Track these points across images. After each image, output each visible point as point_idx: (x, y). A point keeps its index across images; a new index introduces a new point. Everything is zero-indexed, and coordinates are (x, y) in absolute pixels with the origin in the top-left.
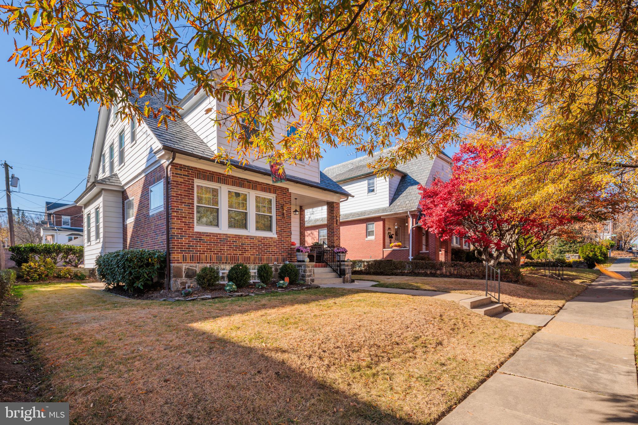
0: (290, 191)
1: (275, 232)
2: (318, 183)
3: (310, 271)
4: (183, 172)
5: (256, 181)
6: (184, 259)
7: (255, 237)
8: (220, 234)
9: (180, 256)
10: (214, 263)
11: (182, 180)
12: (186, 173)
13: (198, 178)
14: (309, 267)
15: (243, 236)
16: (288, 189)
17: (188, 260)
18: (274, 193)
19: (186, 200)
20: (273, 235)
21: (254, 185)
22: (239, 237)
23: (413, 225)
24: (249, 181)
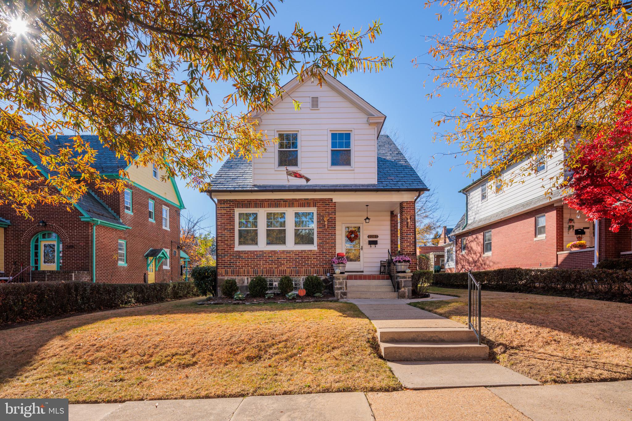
0: (334, 201)
1: (316, 244)
2: (374, 185)
3: (341, 284)
4: (226, 206)
6: (227, 273)
7: (292, 251)
9: (223, 270)
11: (225, 212)
12: (228, 206)
13: (238, 207)
14: (339, 279)
16: (331, 200)
17: (230, 273)
18: (314, 206)
19: (228, 227)
20: (314, 247)
21: (291, 203)
22: (275, 252)
24: (285, 201)
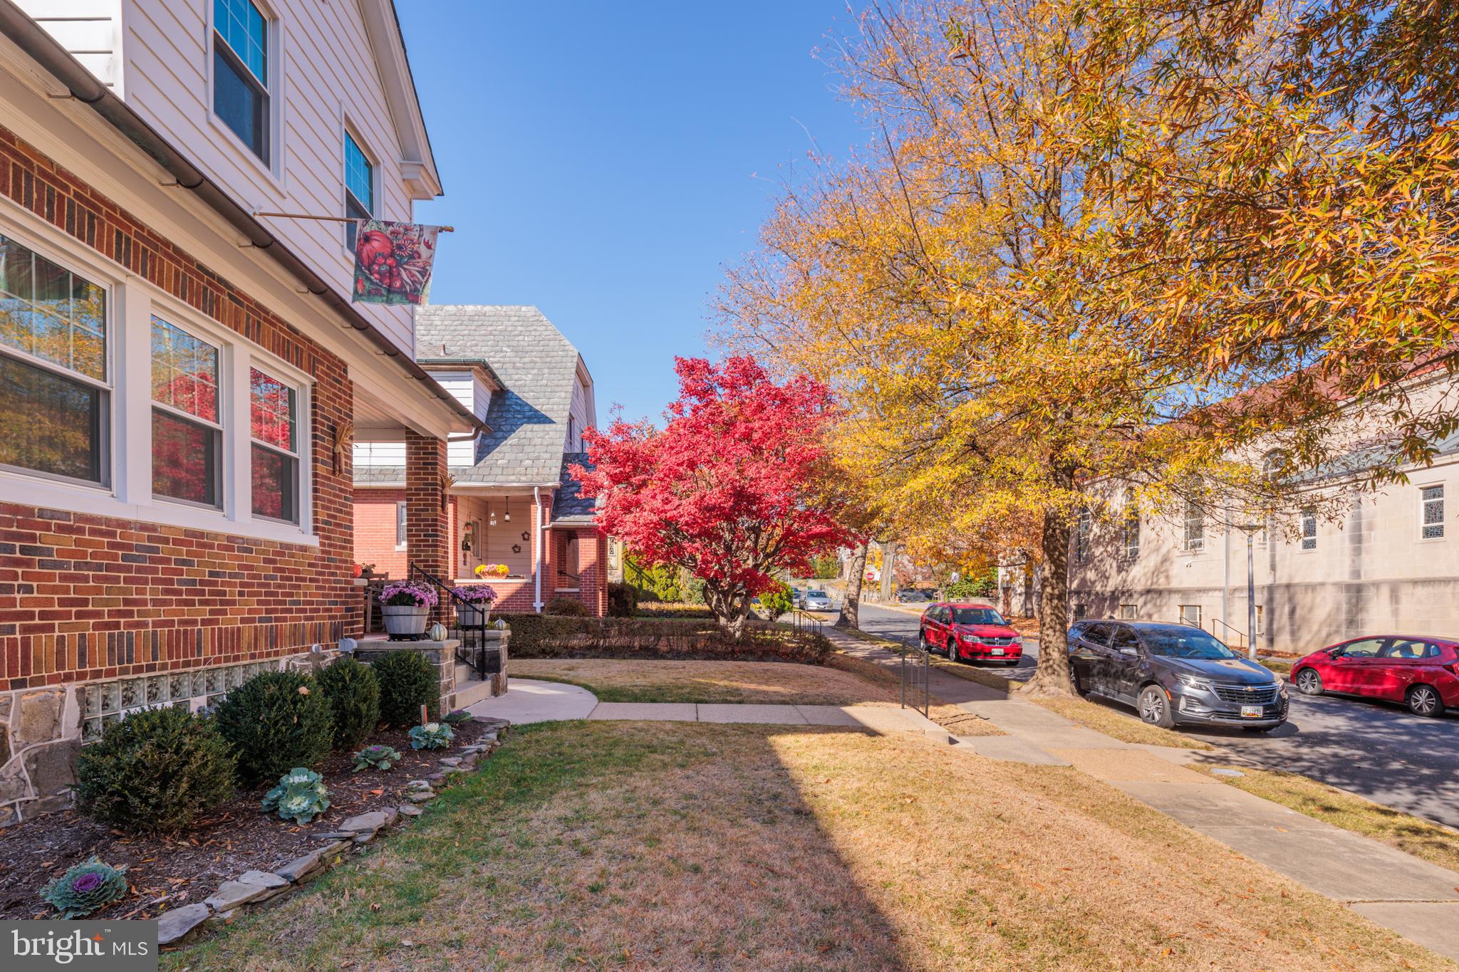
0: (350, 376)
1: (311, 524)
3: (448, 671)
5: (258, 305)
8: (124, 524)
10: (97, 674)
14: (446, 657)
15: (216, 536)
16: (345, 367)
20: (300, 534)
23: (543, 523)
